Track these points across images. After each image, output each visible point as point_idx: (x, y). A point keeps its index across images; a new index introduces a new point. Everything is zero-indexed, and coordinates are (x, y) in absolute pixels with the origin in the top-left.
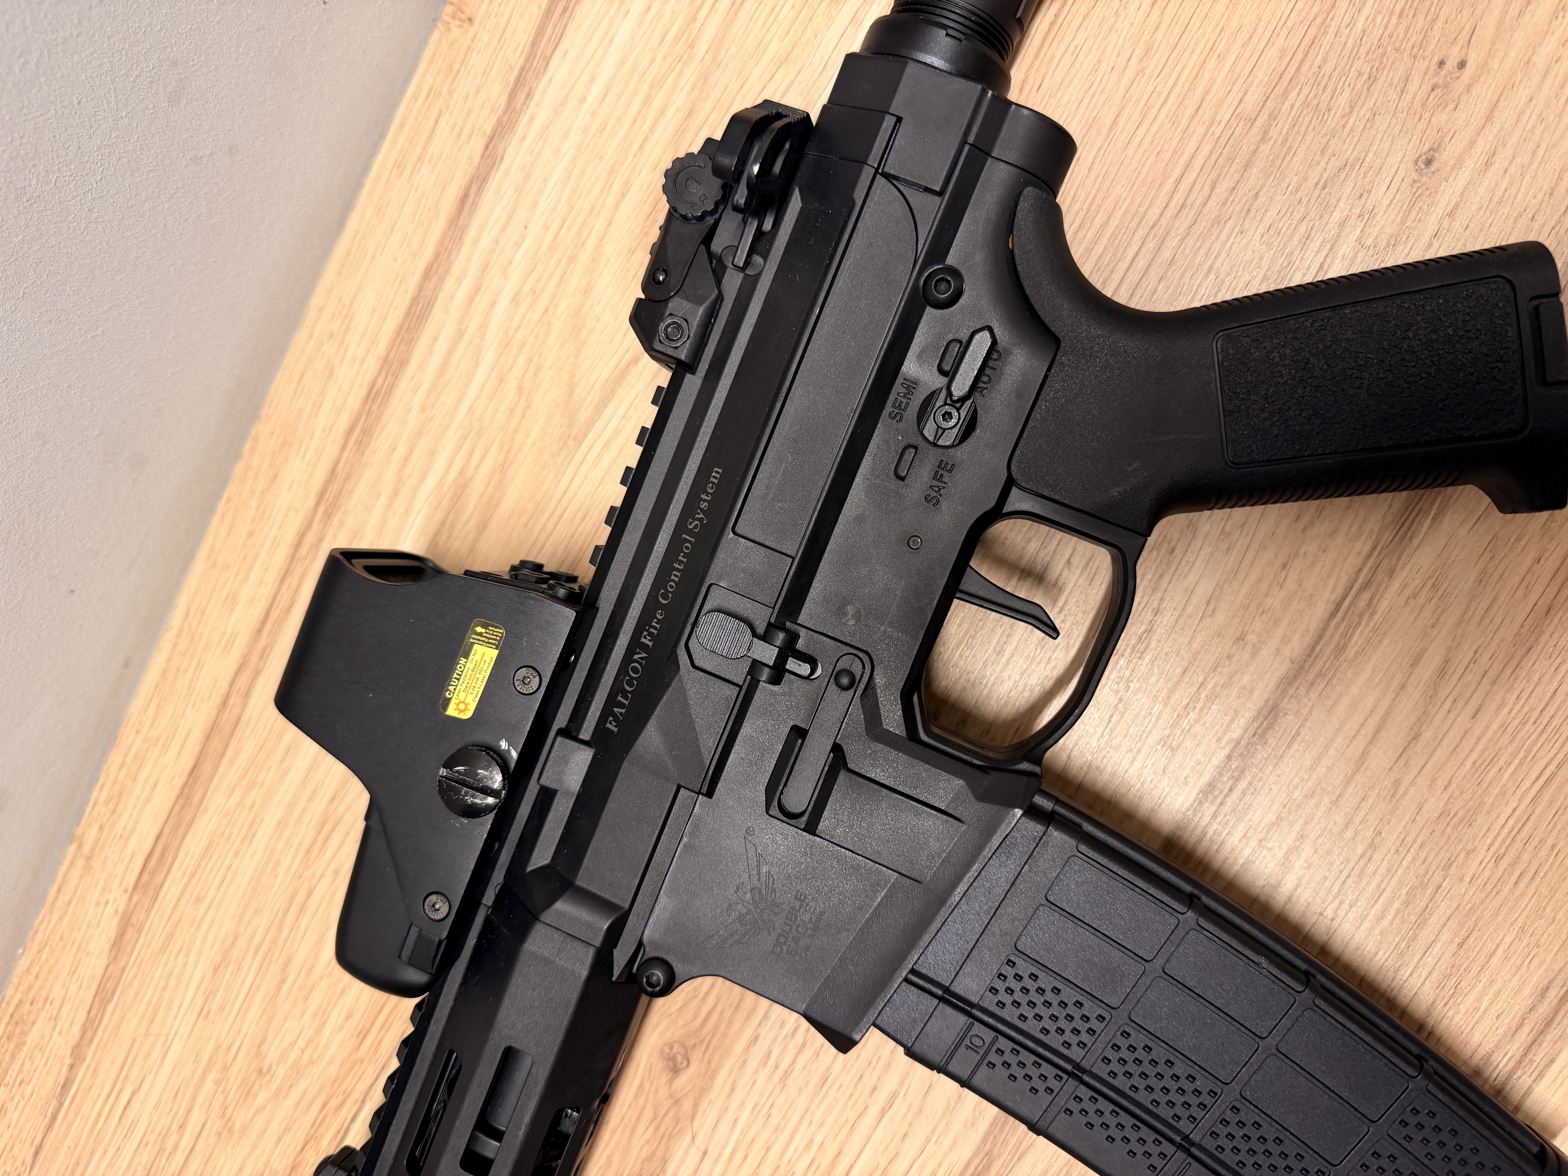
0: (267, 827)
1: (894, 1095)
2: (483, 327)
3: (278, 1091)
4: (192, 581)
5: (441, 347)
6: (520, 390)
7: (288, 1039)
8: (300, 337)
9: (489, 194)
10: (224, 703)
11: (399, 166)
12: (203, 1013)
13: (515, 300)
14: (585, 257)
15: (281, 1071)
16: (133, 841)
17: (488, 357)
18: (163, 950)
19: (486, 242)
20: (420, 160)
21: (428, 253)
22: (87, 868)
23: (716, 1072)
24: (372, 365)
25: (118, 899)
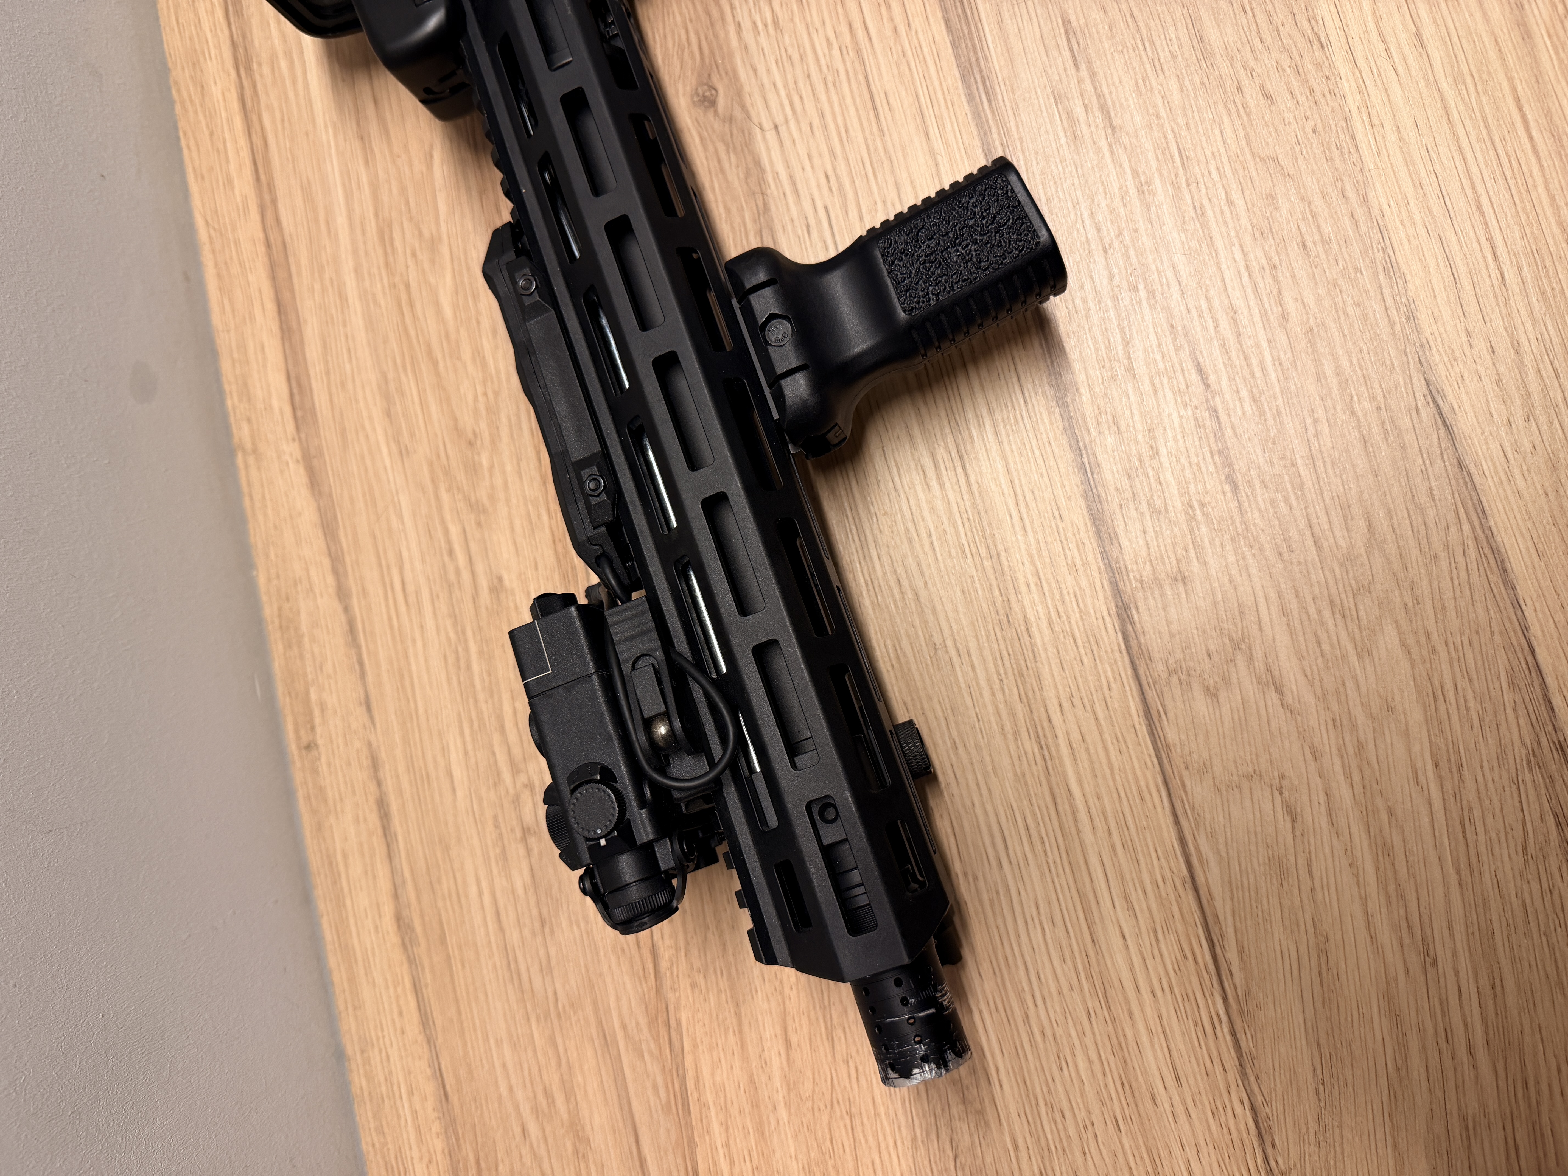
0: (350, 283)
10: (268, 246)
15: (483, 426)
16: (274, 403)
22: (258, 460)
23: (735, 72)
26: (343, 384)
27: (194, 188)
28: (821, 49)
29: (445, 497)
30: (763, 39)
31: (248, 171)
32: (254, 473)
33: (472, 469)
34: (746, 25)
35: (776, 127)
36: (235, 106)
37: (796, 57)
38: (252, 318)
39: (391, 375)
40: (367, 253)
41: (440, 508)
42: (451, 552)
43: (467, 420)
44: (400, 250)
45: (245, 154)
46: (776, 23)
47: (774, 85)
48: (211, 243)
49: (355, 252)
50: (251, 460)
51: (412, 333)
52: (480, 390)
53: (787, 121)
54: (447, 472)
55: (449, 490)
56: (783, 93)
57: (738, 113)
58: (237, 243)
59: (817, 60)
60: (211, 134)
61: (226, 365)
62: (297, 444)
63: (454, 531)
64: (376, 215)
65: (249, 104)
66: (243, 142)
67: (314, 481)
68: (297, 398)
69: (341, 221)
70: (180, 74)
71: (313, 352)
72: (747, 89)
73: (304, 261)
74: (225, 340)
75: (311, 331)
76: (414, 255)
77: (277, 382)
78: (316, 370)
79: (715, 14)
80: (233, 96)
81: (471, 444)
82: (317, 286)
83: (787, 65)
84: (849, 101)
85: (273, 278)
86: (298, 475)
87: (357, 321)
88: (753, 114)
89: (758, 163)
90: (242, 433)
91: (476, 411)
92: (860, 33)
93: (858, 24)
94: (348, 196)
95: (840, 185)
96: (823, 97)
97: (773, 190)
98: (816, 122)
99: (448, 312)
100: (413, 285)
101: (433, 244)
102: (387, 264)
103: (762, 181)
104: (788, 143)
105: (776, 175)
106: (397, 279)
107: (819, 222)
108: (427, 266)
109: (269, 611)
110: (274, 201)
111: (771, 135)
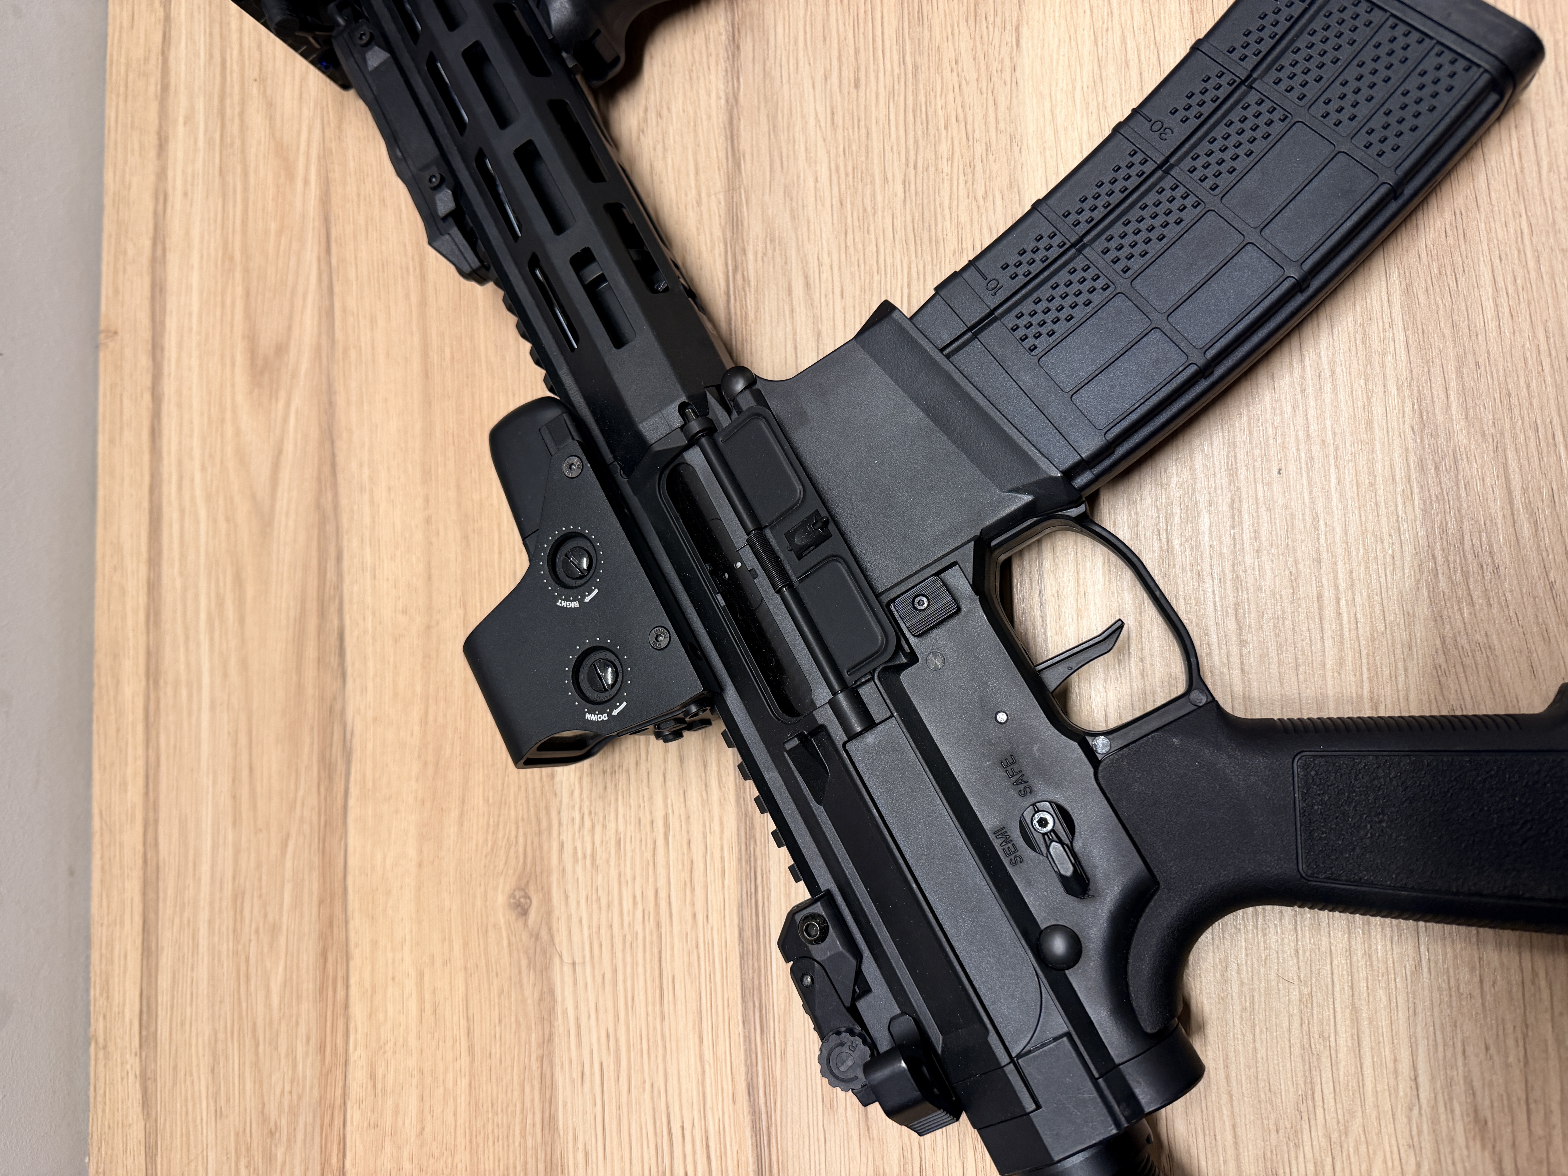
26: (183, 1024)
27: (97, 776)
28: (627, 905)
30: (579, 867)
31: (140, 781)
32: (101, 1068)
33: (269, 1157)
34: (568, 849)
35: (574, 964)
36: (140, 712)
37: (604, 902)
38: (122, 923)
40: (220, 911)
43: (272, 1111)
44: (247, 921)
45: (141, 763)
47: (581, 921)
48: (102, 835)
49: (212, 903)
50: (101, 1054)
51: (244, 1005)
53: (584, 963)
55: (247, 1166)
56: (586, 932)
57: (544, 933)
58: (121, 846)
59: (621, 914)
60: (118, 730)
61: (95, 956)
62: (138, 1059)
64: (234, 878)
66: (140, 751)
68: (145, 1017)
69: (205, 868)
70: (102, 659)
71: (164, 981)
72: (556, 914)
73: (171, 891)
75: (166, 960)
76: (257, 931)
77: (133, 994)
78: (164, 999)
79: (544, 824)
80: (140, 702)
81: (272, 1134)
82: (177, 921)
83: (595, 907)
84: (640, 969)
85: (144, 894)
87: (203, 972)
88: (557, 940)
89: (552, 992)
90: (98, 1026)
91: (281, 1105)
92: (663, 904)
93: (663, 894)
94: (215, 847)
95: (618, 1050)
96: (619, 955)
97: (559, 1023)
98: (608, 976)
99: (275, 1001)
100: (252, 960)
101: (274, 930)
102: (235, 930)
103: (552, 1010)
104: (581, 984)
105: (565, 1012)
106: (240, 947)
108: (266, 949)
110: (156, 821)
111: (567, 969)
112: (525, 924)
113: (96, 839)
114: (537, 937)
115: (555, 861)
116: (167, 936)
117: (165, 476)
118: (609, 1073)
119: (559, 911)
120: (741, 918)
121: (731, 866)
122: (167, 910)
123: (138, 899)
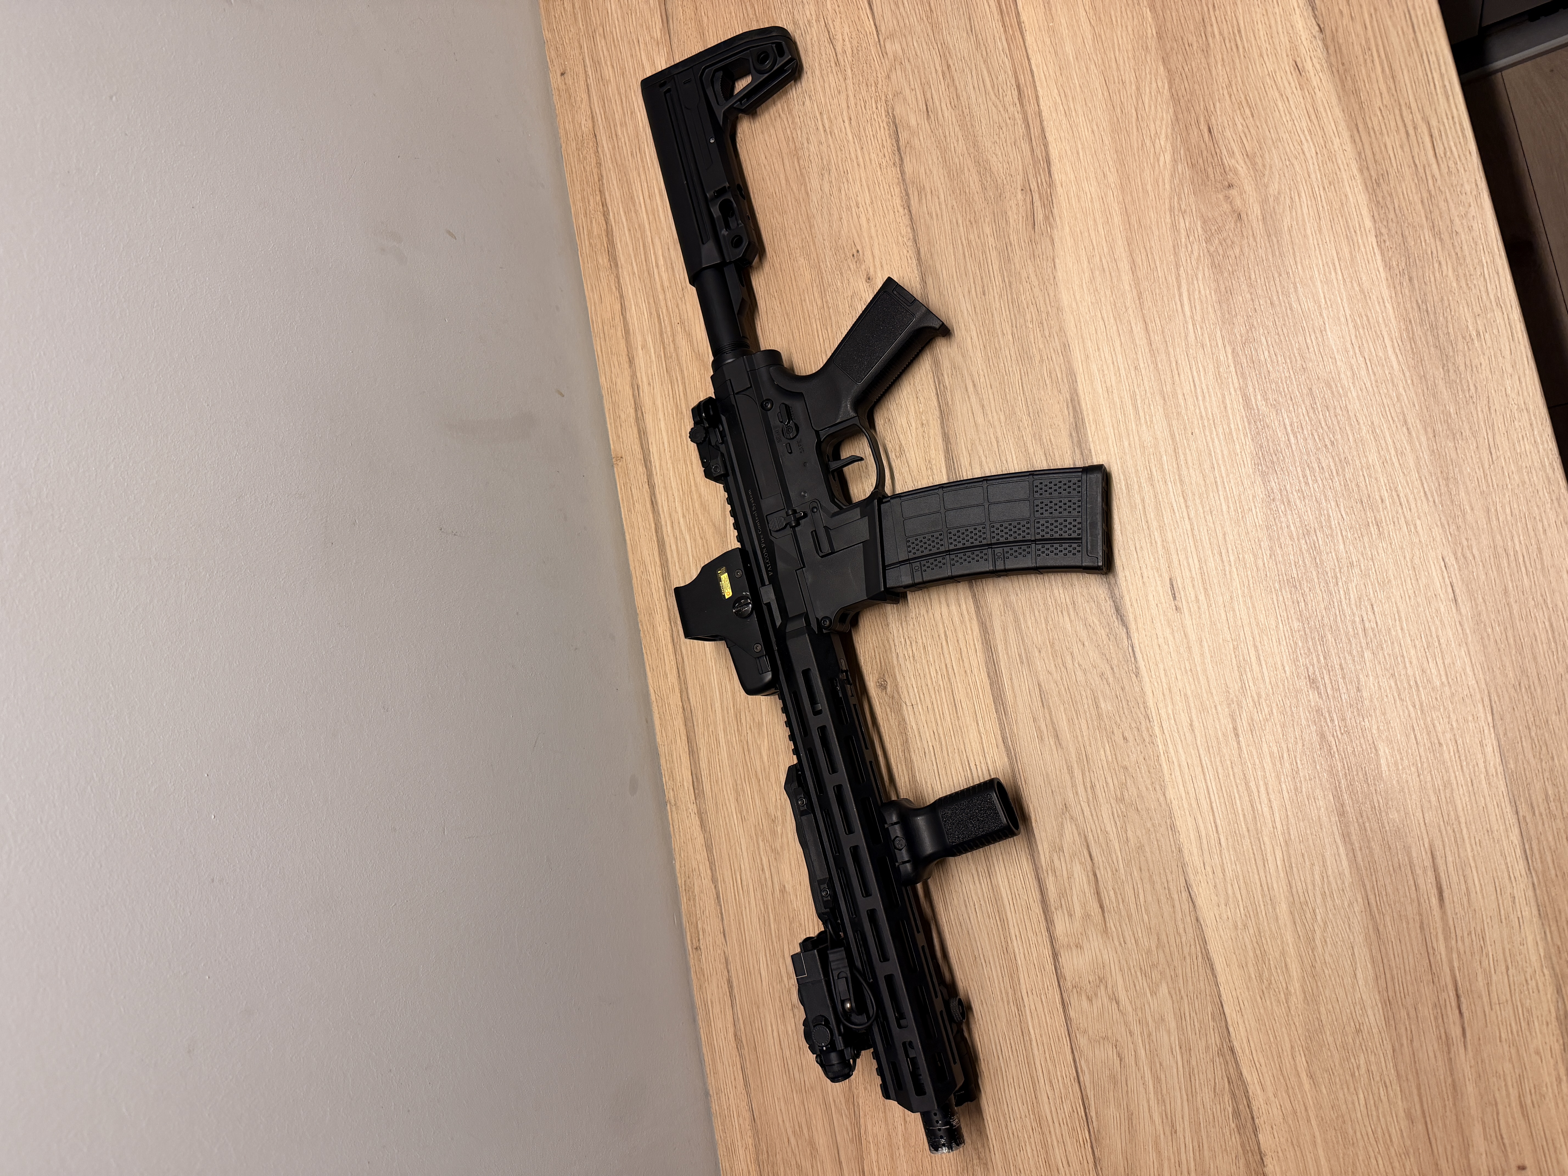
0: (721, 735)
1: (945, 632)
2: (681, 531)
3: (783, 822)
4: (650, 681)
5: (674, 547)
6: (702, 538)
7: (774, 800)
8: (634, 580)
9: (658, 496)
10: (684, 709)
11: (629, 511)
12: (743, 819)
13: (684, 516)
14: (693, 488)
15: (779, 814)
16: (685, 784)
17: (688, 537)
18: (717, 812)
19: (666, 509)
20: (634, 504)
21: (653, 525)
22: (677, 808)
23: (895, 676)
24: (659, 569)
25: (693, 808)
26: (717, 782)
27: (649, 674)
28: (933, 674)
29: (761, 843)
30: (908, 663)
31: (674, 671)
32: (675, 815)
33: (774, 833)
34: (901, 655)
35: (912, 705)
36: (669, 639)
37: (922, 675)
38: (675, 742)
39: (739, 782)
40: (729, 723)
41: (759, 848)
42: (763, 870)
43: (772, 810)
45: (673, 663)
46: (913, 657)
47: (912, 686)
48: (657, 702)
49: (724, 721)
50: (674, 809)
52: (778, 798)
53: (917, 704)
54: (762, 833)
55: (763, 841)
56: (916, 690)
57: (896, 695)
58: (669, 704)
59: (931, 679)
60: (657, 650)
61: (663, 761)
62: (695, 805)
63: (765, 860)
65: (676, 640)
66: (672, 657)
67: (703, 825)
68: (695, 784)
69: (718, 705)
70: (643, 618)
71: (704, 764)
72: (900, 685)
73: (700, 721)
74: (663, 750)
75: (703, 754)
76: (750, 728)
77: (687, 775)
78: (705, 773)
79: (888, 647)
80: (668, 634)
81: (773, 821)
82: (706, 734)
83: (918, 678)
84: (944, 700)
86: (696, 821)
87: (724, 754)
88: (902, 697)
89: (904, 720)
90: (670, 795)
91: (776, 806)
92: (950, 670)
93: (949, 666)
94: (721, 694)
95: (940, 738)
96: (933, 696)
97: (910, 733)
98: (930, 706)
99: (765, 758)
100: (750, 742)
101: (760, 725)
102: (738, 730)
103: (905, 728)
104: (917, 713)
105: (912, 728)
106: (742, 738)
107: (930, 752)
108: (756, 735)
109: (680, 881)
110: (687, 689)
111: (910, 708)
112: (886, 693)
113: (654, 704)
114: (893, 697)
115: (895, 662)
116: (702, 743)
117: (663, 523)
118: (937, 749)
119: (901, 684)
120: (988, 668)
121: (979, 646)
122: (700, 730)
123: (682, 728)
